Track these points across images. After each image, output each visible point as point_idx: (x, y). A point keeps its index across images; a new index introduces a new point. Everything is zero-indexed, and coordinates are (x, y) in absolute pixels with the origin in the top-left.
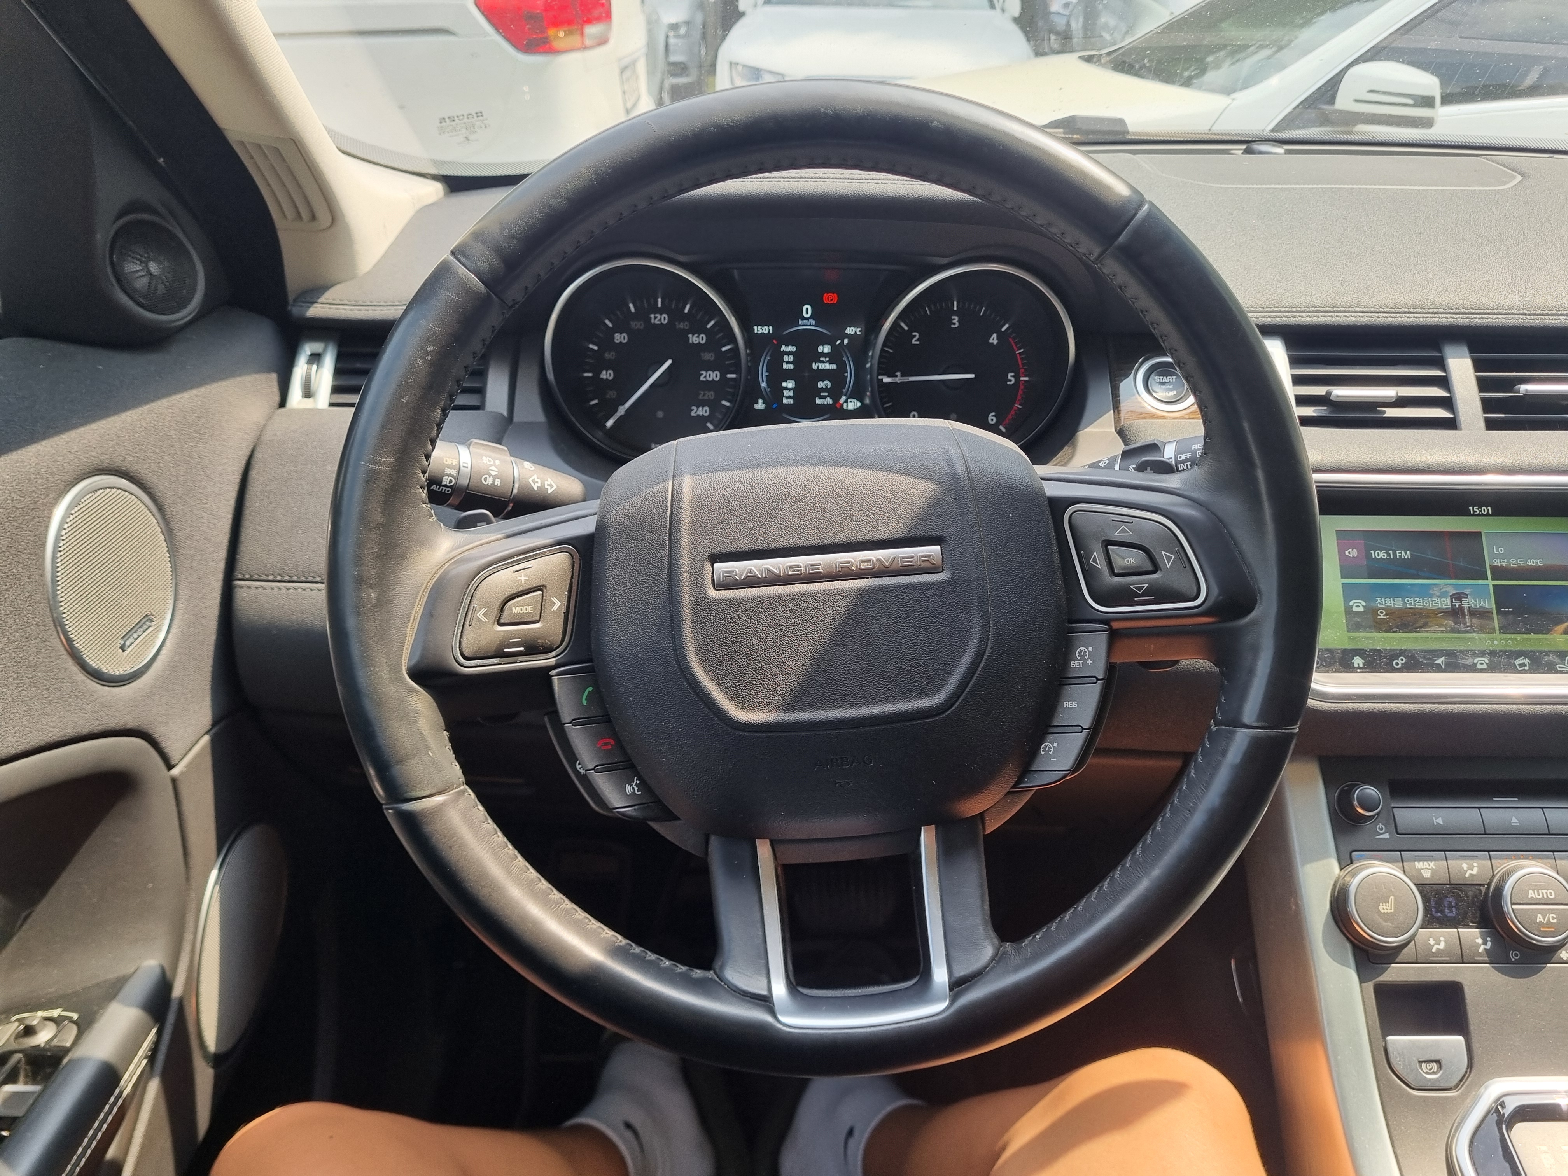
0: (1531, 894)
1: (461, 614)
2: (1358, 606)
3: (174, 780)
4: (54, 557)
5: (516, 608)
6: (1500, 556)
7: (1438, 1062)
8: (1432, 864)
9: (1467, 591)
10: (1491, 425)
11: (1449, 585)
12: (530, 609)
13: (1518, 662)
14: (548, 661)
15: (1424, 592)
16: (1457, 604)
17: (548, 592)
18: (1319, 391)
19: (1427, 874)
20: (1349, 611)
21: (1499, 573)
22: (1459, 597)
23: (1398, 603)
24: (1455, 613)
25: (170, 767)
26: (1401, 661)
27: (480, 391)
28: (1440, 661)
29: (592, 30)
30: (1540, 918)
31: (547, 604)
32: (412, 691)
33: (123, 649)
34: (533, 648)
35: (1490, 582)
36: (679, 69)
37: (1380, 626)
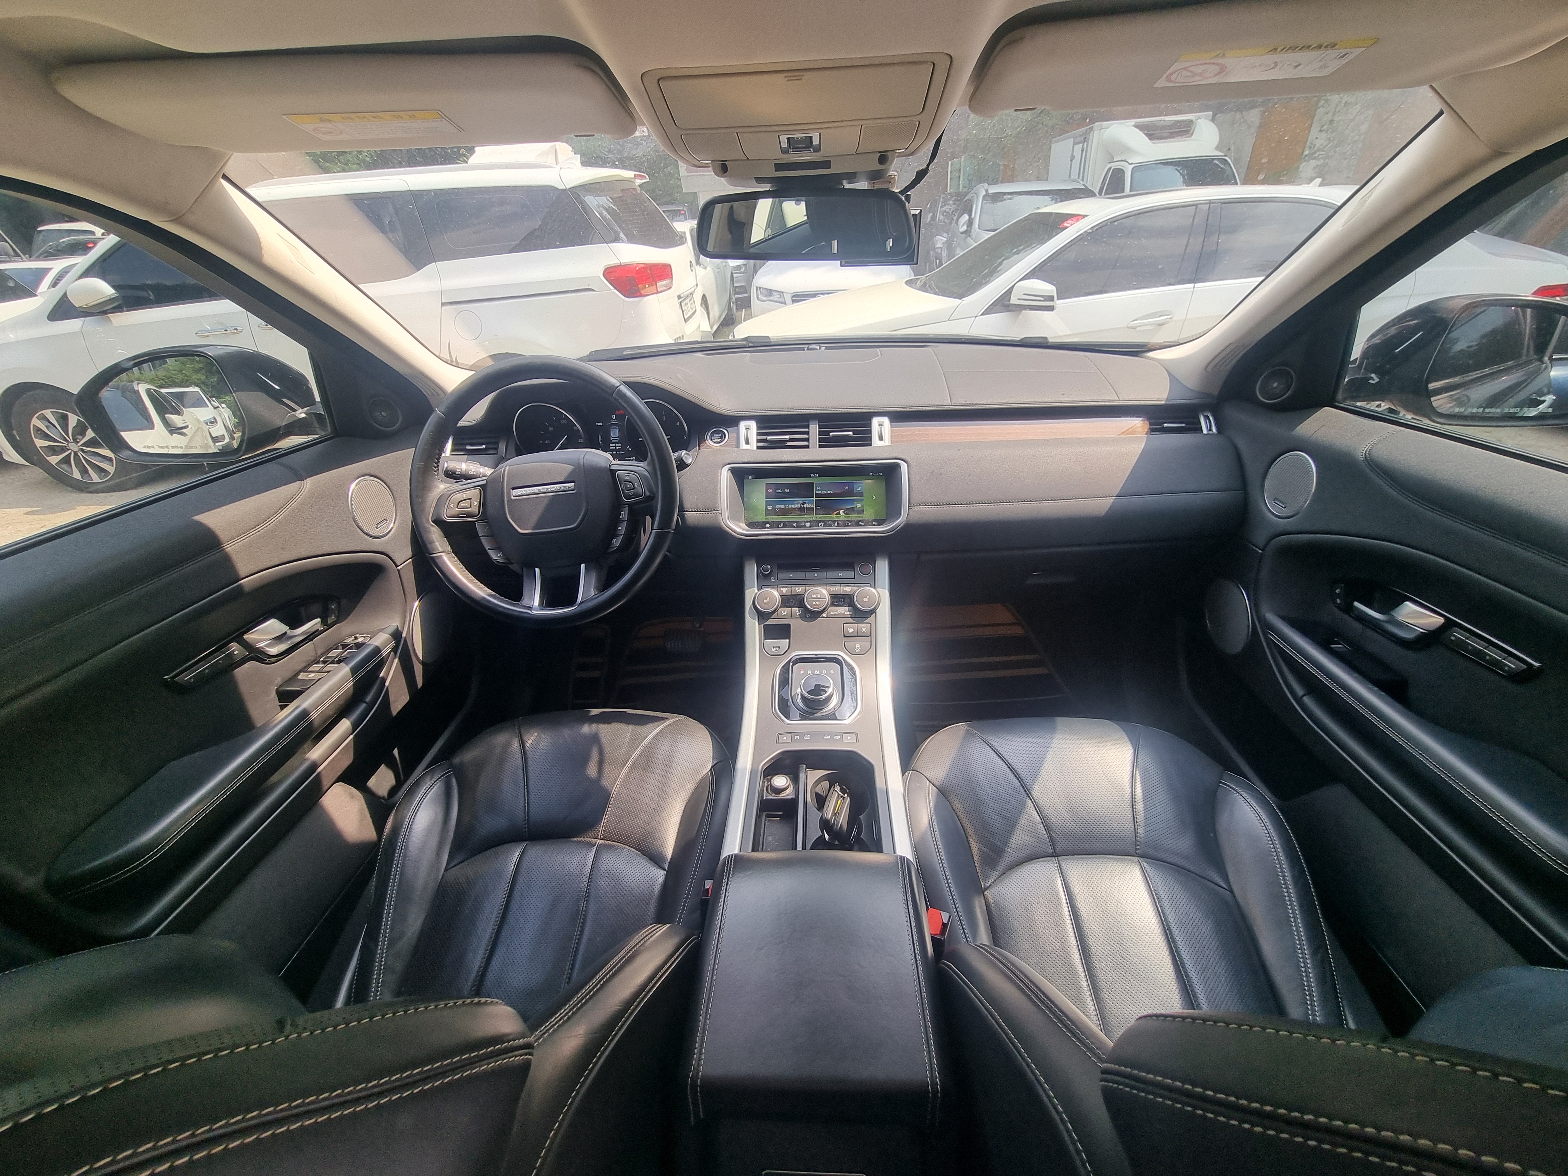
0: (813, 596)
1: (446, 505)
2: (770, 508)
3: (398, 570)
4: (351, 499)
5: (462, 504)
6: (819, 490)
7: (779, 647)
8: (787, 589)
9: (806, 502)
10: (820, 447)
11: (801, 500)
12: (467, 504)
13: (820, 524)
14: (475, 519)
15: (792, 503)
16: (802, 506)
17: (473, 500)
18: (765, 437)
19: (784, 592)
20: (767, 509)
21: (817, 496)
22: (803, 504)
23: (783, 506)
24: (801, 509)
25: (397, 566)
26: (782, 525)
27: (497, 449)
28: (794, 525)
29: (661, 284)
30: (814, 603)
31: (472, 503)
32: (433, 526)
33: (377, 528)
34: (469, 515)
35: (814, 499)
36: (737, 290)
37: (777, 514)
